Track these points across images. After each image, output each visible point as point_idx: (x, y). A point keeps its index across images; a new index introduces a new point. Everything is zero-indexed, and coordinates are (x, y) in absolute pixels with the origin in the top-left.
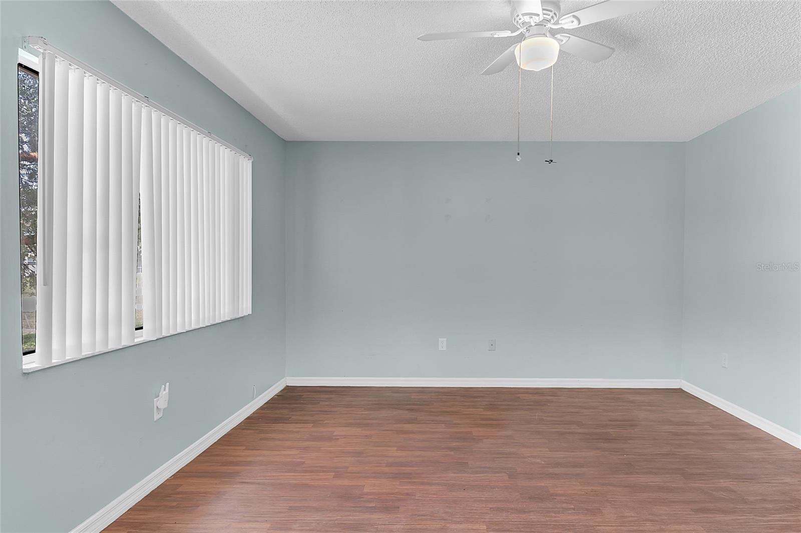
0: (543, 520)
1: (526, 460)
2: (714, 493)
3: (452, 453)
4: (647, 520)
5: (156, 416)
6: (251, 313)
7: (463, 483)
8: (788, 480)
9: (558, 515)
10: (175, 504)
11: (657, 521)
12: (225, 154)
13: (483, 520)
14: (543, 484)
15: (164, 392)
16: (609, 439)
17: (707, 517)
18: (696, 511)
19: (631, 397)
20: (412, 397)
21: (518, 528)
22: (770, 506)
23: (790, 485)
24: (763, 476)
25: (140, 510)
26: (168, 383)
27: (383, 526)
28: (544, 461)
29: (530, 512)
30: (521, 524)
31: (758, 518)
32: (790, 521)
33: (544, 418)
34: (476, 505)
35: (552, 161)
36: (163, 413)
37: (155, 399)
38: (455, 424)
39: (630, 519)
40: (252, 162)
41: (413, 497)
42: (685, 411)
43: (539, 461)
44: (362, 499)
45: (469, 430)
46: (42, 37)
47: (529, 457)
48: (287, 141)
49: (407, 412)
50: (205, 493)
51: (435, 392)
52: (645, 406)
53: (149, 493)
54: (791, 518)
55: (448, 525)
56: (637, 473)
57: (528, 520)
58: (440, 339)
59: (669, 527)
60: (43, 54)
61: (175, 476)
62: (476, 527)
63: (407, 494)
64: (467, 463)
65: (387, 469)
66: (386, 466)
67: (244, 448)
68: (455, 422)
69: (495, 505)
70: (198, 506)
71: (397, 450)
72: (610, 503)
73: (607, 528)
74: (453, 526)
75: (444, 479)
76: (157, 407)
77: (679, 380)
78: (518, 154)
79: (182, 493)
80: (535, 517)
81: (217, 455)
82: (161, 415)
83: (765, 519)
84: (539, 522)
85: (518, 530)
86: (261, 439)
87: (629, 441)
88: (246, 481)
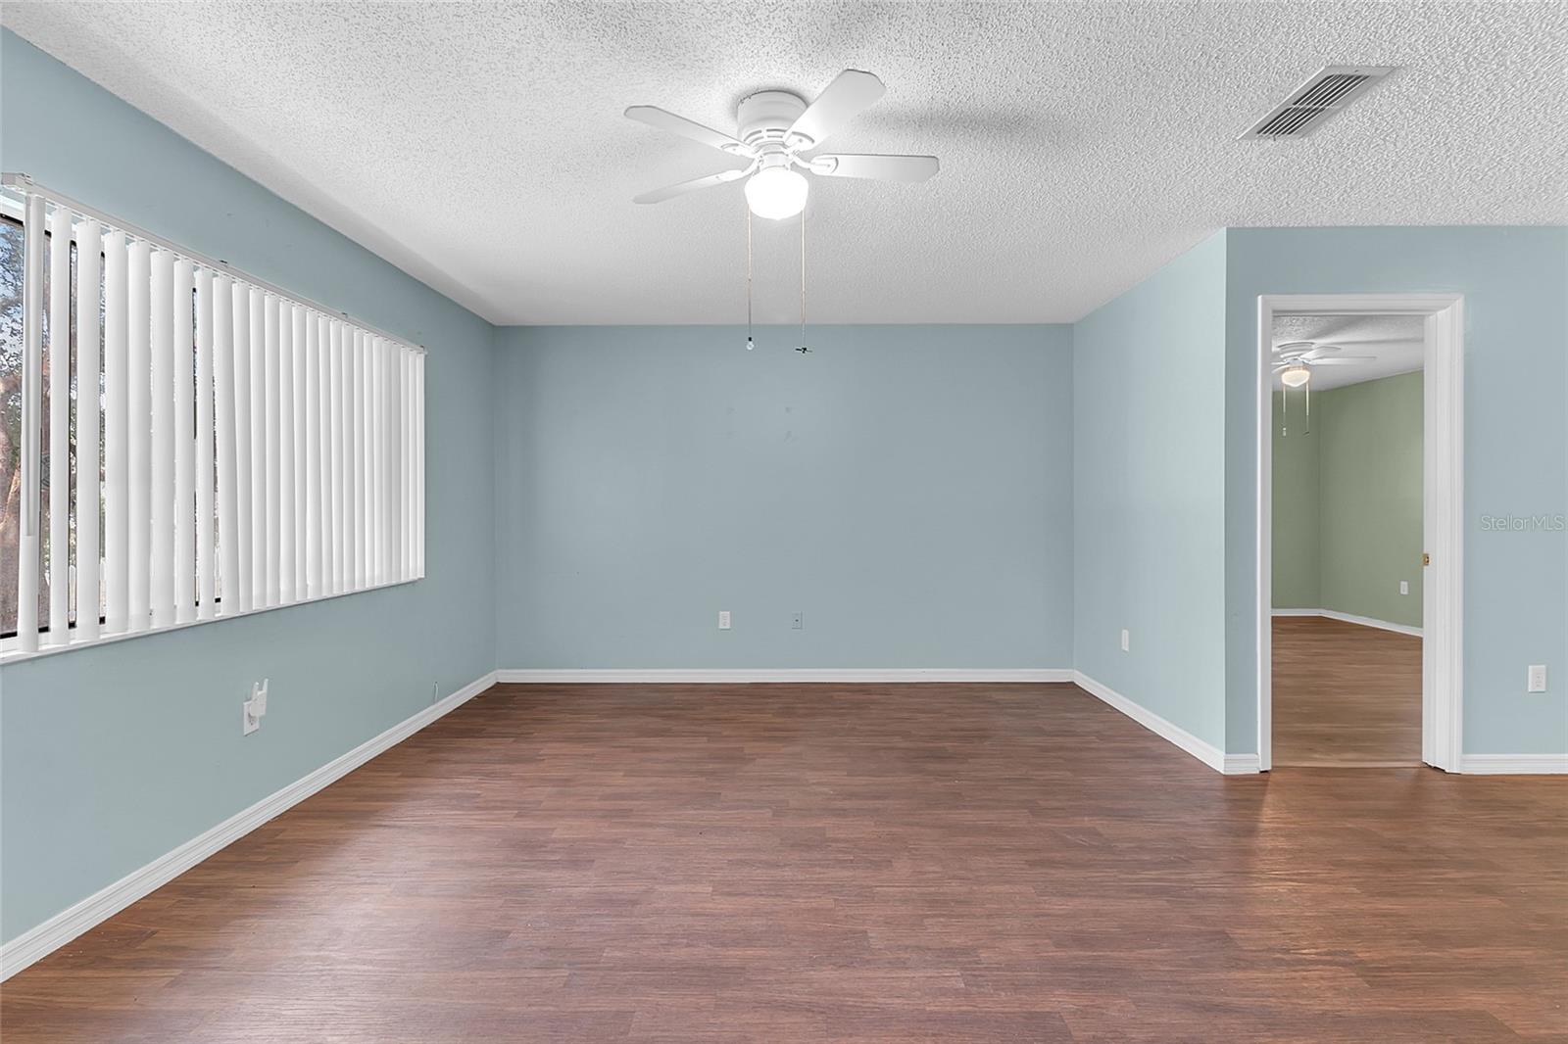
0: (800, 878)
1: (808, 788)
2: (1069, 837)
3: (703, 779)
4: (954, 877)
5: (248, 729)
6: (423, 576)
7: (702, 823)
8: (1187, 818)
9: (825, 870)
10: (263, 859)
11: (969, 879)
12: (372, 347)
13: (711, 878)
14: (819, 825)
15: (259, 693)
16: (940, 756)
17: (1046, 873)
18: (1032, 864)
19: (996, 696)
20: (675, 698)
21: (759, 890)
22: (1147, 857)
23: (1189, 825)
24: (1151, 812)
25: (208, 868)
26: (267, 680)
27: (560, 889)
28: (834, 791)
29: (785, 865)
30: (765, 885)
31: (1123, 876)
32: (1171, 881)
33: (858, 727)
34: (709, 857)
35: (805, 349)
36: (260, 722)
37: (246, 704)
38: (726, 737)
39: (931, 876)
40: (426, 356)
41: (621, 845)
42: (1069, 715)
43: (826, 789)
44: (543, 849)
45: (741, 745)
46: (23, 175)
47: (814, 784)
48: (499, 327)
49: (659, 720)
50: (315, 841)
51: (711, 691)
52: (1011, 708)
53: (232, 841)
54: (1173, 877)
55: (657, 887)
56: (965, 807)
57: (779, 878)
58: (721, 613)
59: (984, 887)
60: (26, 198)
61: (281, 817)
62: (699, 888)
63: (615, 841)
64: (720, 794)
65: (596, 804)
66: (599, 800)
67: (399, 774)
68: (725, 734)
69: (739, 856)
70: (297, 862)
71: (624, 776)
72: (909, 852)
73: (891, 889)
74: (666, 889)
75: (677, 818)
76: (249, 715)
77: (1071, 670)
78: (750, 339)
79: (281, 842)
80: (790, 874)
81: (357, 786)
82: (256, 726)
83: (1134, 877)
84: (792, 881)
85: (758, 893)
86: (430, 761)
87: (970, 760)
88: (384, 823)
